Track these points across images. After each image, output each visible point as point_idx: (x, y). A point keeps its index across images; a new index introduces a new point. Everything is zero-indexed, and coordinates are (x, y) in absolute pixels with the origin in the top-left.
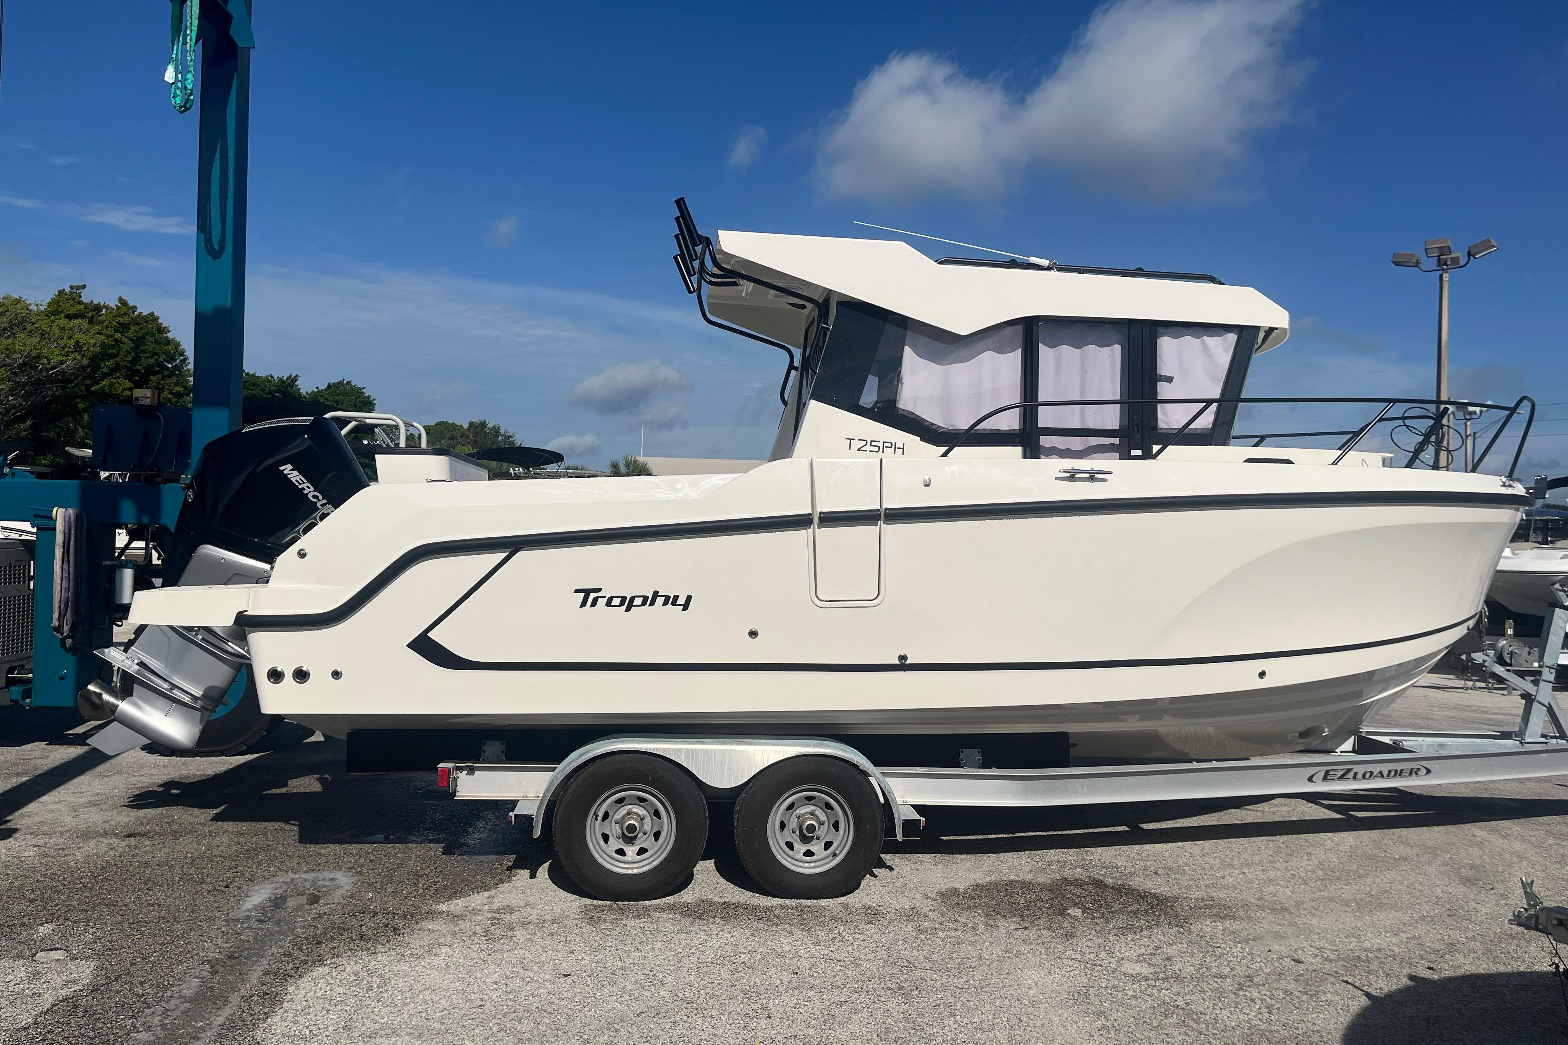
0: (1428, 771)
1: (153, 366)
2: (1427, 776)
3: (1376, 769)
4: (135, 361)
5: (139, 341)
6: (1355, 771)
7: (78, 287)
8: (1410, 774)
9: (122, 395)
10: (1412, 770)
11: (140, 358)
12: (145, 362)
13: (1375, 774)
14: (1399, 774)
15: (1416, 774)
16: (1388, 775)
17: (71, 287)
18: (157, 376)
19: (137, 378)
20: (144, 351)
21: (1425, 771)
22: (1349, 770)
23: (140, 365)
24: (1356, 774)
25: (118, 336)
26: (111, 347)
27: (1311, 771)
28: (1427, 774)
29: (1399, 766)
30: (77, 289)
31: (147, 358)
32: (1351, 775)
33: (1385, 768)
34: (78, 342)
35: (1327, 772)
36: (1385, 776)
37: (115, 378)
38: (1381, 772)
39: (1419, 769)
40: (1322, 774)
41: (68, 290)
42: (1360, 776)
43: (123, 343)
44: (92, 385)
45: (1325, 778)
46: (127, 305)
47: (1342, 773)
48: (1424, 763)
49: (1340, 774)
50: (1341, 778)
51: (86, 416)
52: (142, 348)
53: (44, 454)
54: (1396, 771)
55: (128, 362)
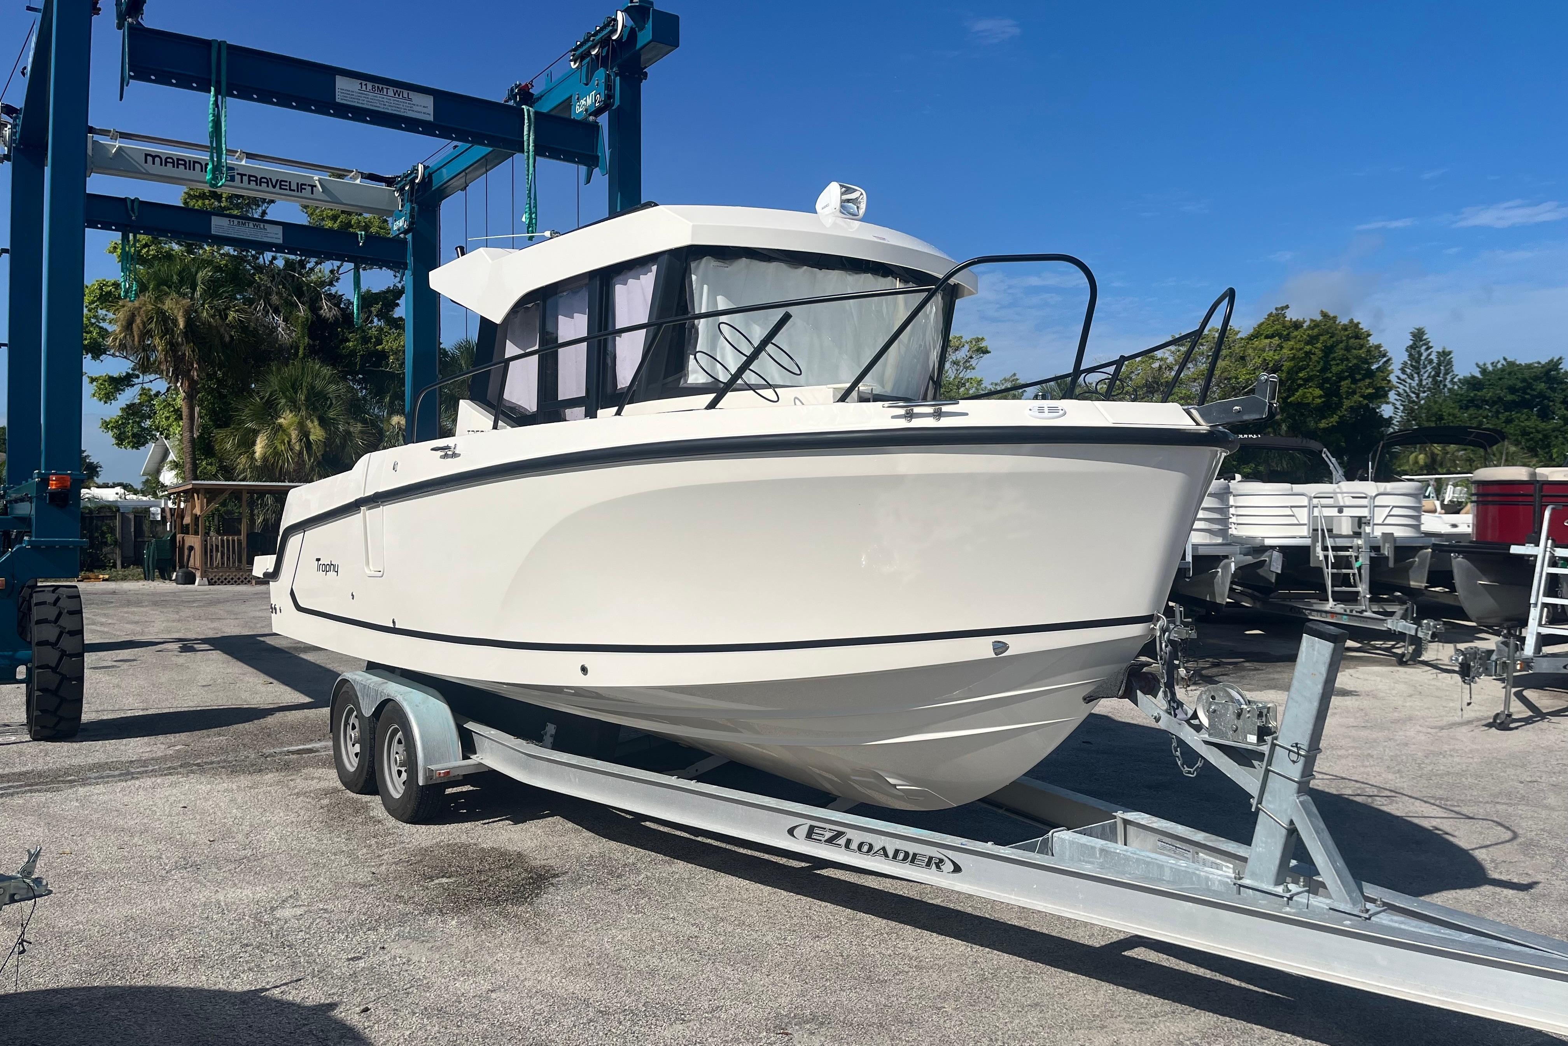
0: (957, 869)
1: (1343, 371)
2: (955, 875)
3: (879, 842)
4: (1324, 370)
5: (1328, 350)
6: (848, 836)
7: (1283, 308)
8: (928, 864)
9: (1313, 404)
10: (931, 858)
11: (1331, 365)
12: (1334, 369)
13: (876, 850)
14: (911, 859)
15: (938, 867)
16: (895, 856)
17: (1276, 309)
18: (1347, 381)
19: (1328, 386)
20: (1334, 359)
21: (952, 868)
22: (840, 834)
23: (1331, 372)
24: (849, 841)
25: (1308, 348)
26: (1302, 359)
27: (794, 821)
28: (954, 871)
29: (912, 848)
30: (1283, 310)
31: (1338, 365)
32: (842, 841)
33: (892, 845)
34: (1265, 360)
35: (812, 828)
36: (891, 856)
37: (1307, 389)
38: (884, 849)
39: (941, 861)
40: (805, 828)
41: (1274, 312)
42: (854, 846)
43: (1314, 354)
44: (1289, 397)
45: (809, 836)
46: (1329, 316)
47: (831, 834)
48: (951, 854)
49: (828, 835)
50: (830, 841)
51: (1283, 426)
52: (1332, 356)
53: (1248, 464)
54: (907, 854)
55: (1318, 371)
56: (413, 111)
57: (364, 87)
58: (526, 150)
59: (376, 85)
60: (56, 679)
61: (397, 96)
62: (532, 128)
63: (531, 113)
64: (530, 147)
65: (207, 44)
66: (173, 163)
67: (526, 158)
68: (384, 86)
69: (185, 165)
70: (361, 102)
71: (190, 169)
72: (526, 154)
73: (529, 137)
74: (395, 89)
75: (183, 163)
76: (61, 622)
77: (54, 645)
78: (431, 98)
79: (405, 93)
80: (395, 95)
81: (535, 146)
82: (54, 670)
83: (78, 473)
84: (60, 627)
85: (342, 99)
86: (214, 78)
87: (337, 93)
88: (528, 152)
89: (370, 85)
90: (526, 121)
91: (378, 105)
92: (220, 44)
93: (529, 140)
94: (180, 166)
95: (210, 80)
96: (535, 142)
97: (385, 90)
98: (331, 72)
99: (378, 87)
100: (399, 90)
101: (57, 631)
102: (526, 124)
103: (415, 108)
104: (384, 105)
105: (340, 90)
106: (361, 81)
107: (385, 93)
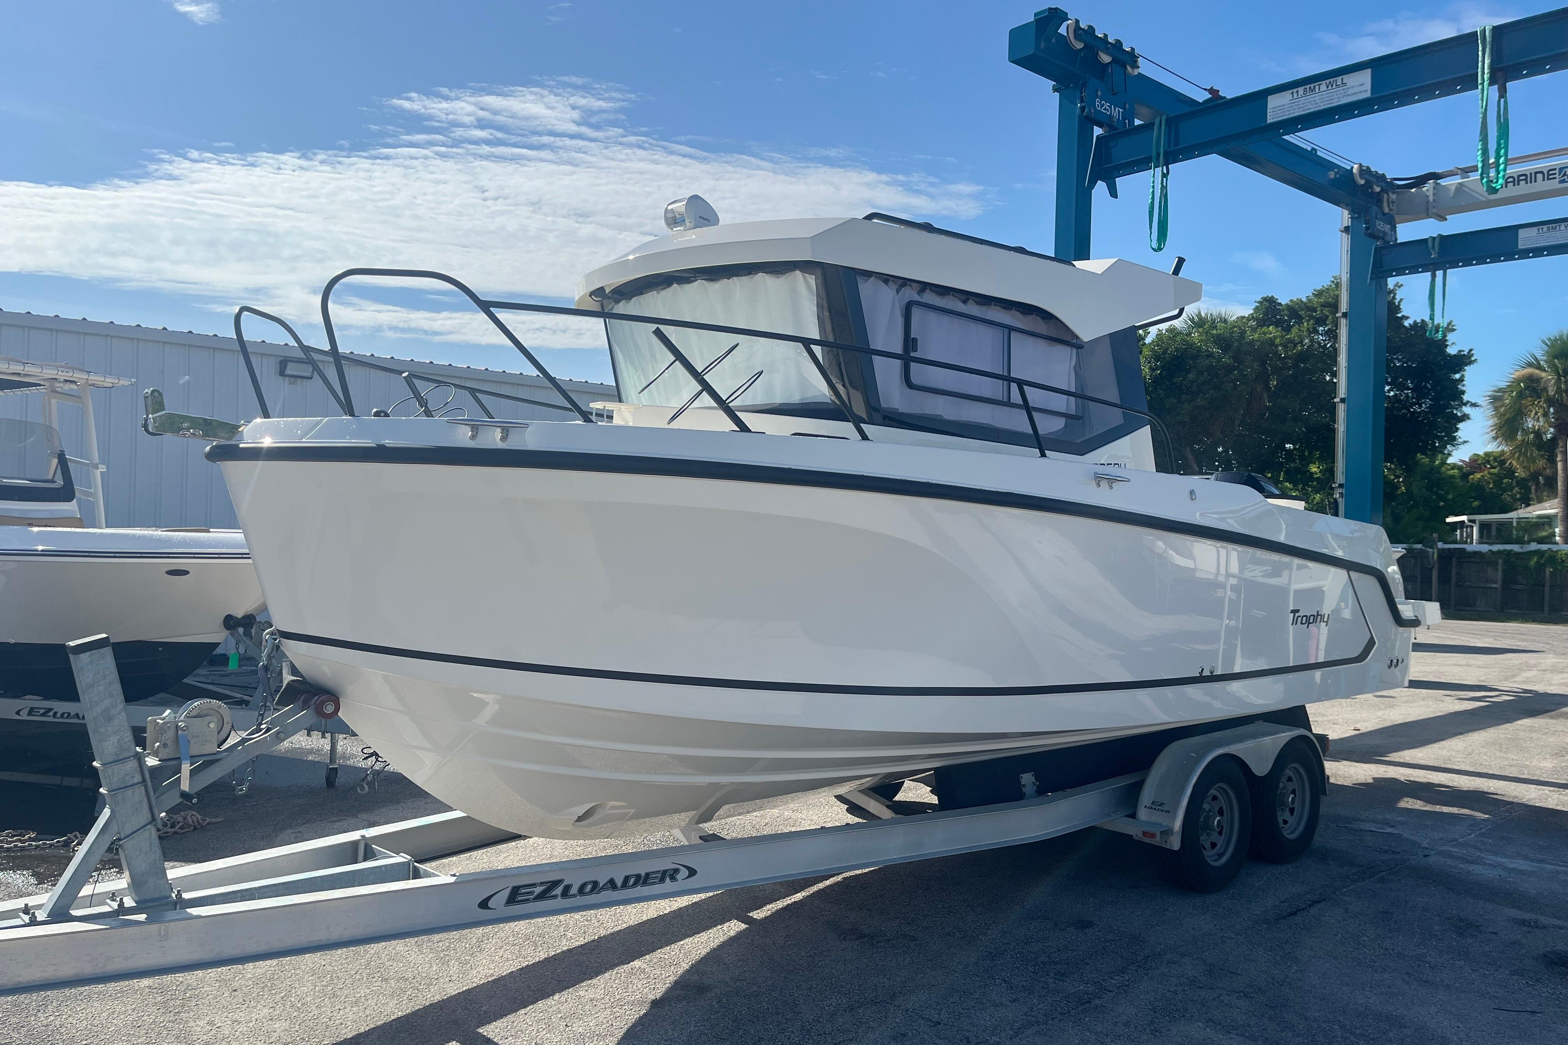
56: (1348, 95)
57: (1295, 95)
58: (1480, 81)
59: (1308, 87)
61: (1330, 88)
62: (1487, 50)
63: (1487, 33)
64: (1485, 76)
66: (1514, 182)
67: (1481, 91)
68: (1316, 84)
69: (1526, 180)
70: (1291, 112)
71: (1531, 182)
72: (1480, 87)
73: (1484, 63)
74: (1328, 81)
75: (1524, 177)
78: (1368, 71)
79: (1339, 79)
80: (1328, 87)
81: (1491, 73)
85: (1273, 118)
86: (1154, 154)
87: (1269, 114)
88: (1483, 83)
89: (1301, 90)
90: (1480, 45)
91: (1309, 107)
93: (1483, 69)
94: (1521, 182)
95: (1152, 156)
96: (1491, 67)
97: (1317, 87)
98: (1263, 96)
99: (1310, 88)
100: (1331, 80)
102: (1480, 49)
103: (1350, 91)
104: (1316, 104)
105: (1271, 110)
106: (1291, 91)
107: (1317, 91)
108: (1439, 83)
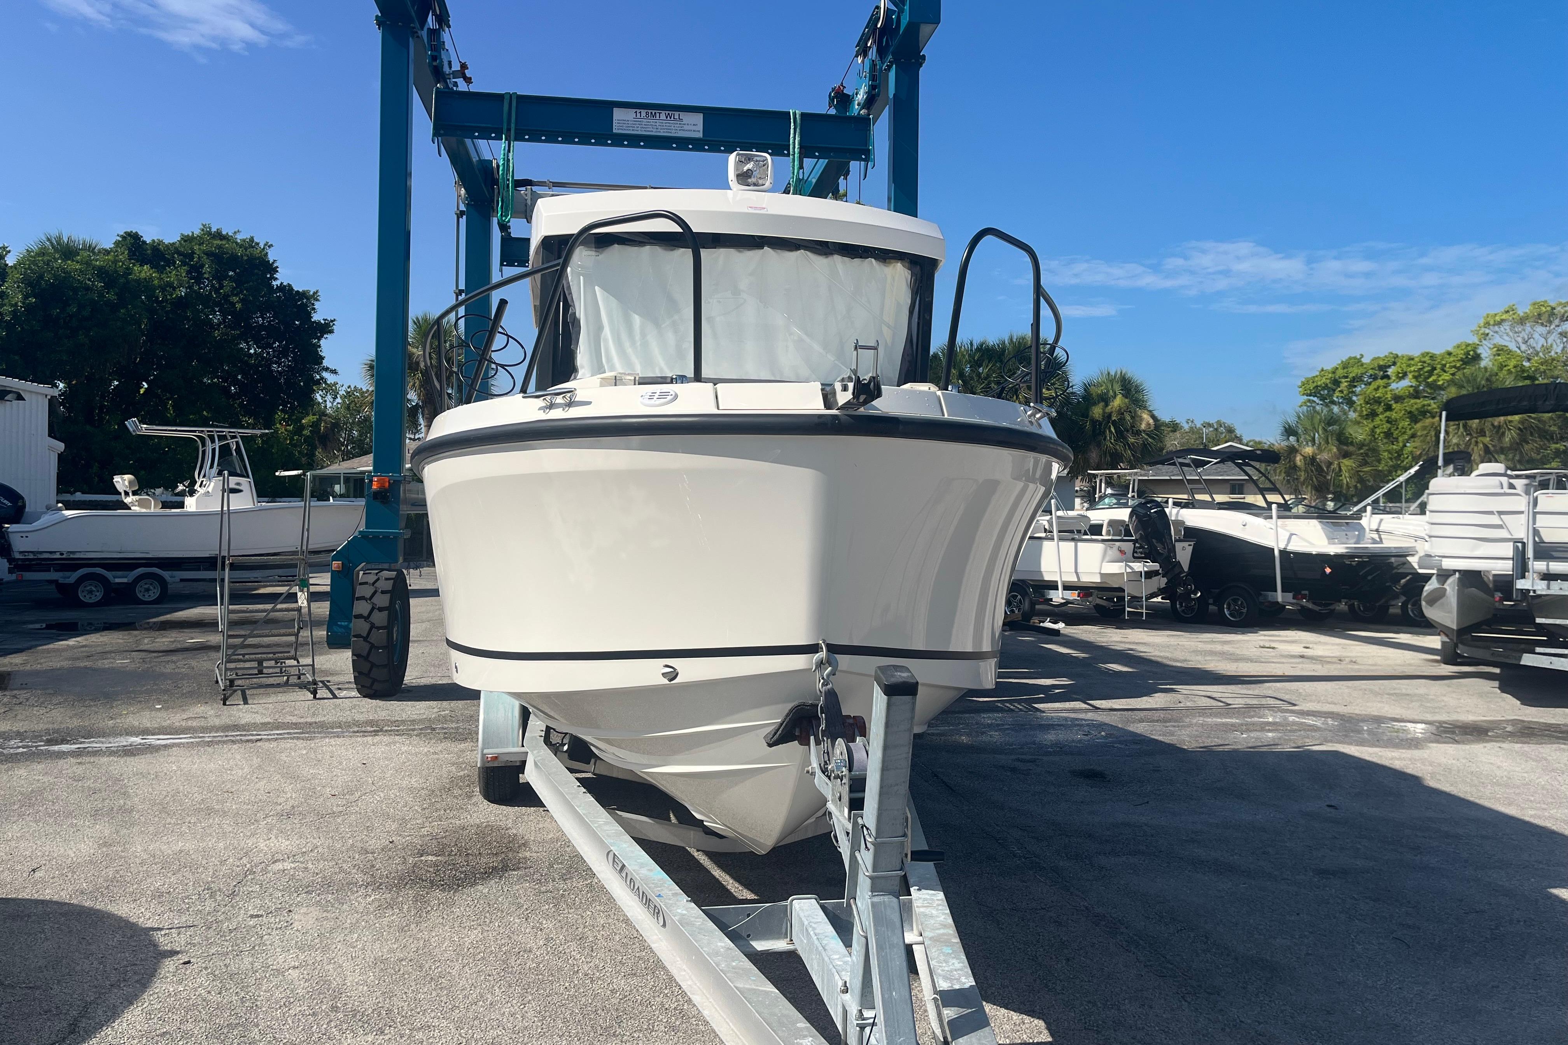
56: (684, 130)
57: (638, 115)
58: (791, 153)
59: (650, 111)
60: (367, 647)
61: (669, 118)
62: (798, 130)
63: (797, 116)
64: (796, 150)
65: (499, 97)
67: (791, 161)
68: (657, 111)
70: (635, 129)
72: (791, 157)
73: (795, 141)
74: (667, 112)
76: (374, 600)
77: (367, 618)
78: (701, 115)
79: (677, 114)
80: (667, 118)
81: (801, 148)
82: (366, 639)
83: (398, 475)
84: (373, 604)
85: (618, 129)
86: (505, 127)
87: (614, 124)
88: (794, 155)
89: (644, 112)
90: (792, 124)
91: (651, 129)
92: (511, 96)
93: (794, 143)
95: (502, 129)
96: (800, 144)
97: (658, 115)
98: (608, 106)
99: (651, 113)
100: (670, 113)
101: (369, 607)
102: (792, 127)
103: (686, 127)
104: (657, 129)
105: (617, 122)
106: (635, 110)
107: (658, 118)
108: (757, 144)
